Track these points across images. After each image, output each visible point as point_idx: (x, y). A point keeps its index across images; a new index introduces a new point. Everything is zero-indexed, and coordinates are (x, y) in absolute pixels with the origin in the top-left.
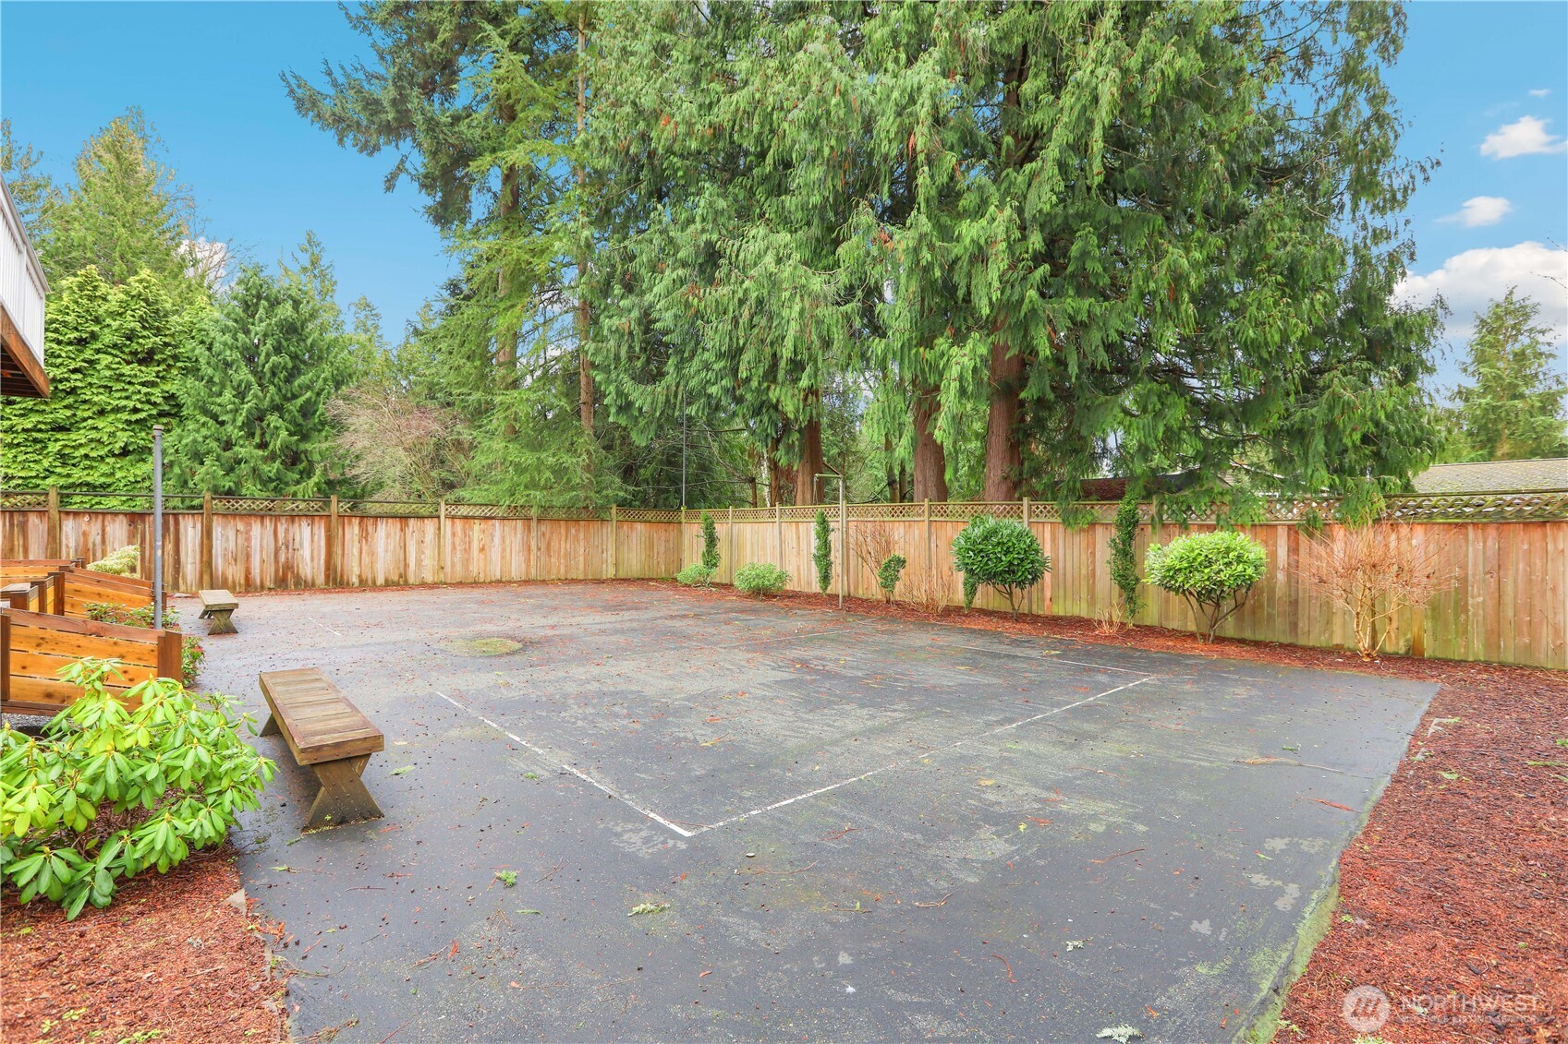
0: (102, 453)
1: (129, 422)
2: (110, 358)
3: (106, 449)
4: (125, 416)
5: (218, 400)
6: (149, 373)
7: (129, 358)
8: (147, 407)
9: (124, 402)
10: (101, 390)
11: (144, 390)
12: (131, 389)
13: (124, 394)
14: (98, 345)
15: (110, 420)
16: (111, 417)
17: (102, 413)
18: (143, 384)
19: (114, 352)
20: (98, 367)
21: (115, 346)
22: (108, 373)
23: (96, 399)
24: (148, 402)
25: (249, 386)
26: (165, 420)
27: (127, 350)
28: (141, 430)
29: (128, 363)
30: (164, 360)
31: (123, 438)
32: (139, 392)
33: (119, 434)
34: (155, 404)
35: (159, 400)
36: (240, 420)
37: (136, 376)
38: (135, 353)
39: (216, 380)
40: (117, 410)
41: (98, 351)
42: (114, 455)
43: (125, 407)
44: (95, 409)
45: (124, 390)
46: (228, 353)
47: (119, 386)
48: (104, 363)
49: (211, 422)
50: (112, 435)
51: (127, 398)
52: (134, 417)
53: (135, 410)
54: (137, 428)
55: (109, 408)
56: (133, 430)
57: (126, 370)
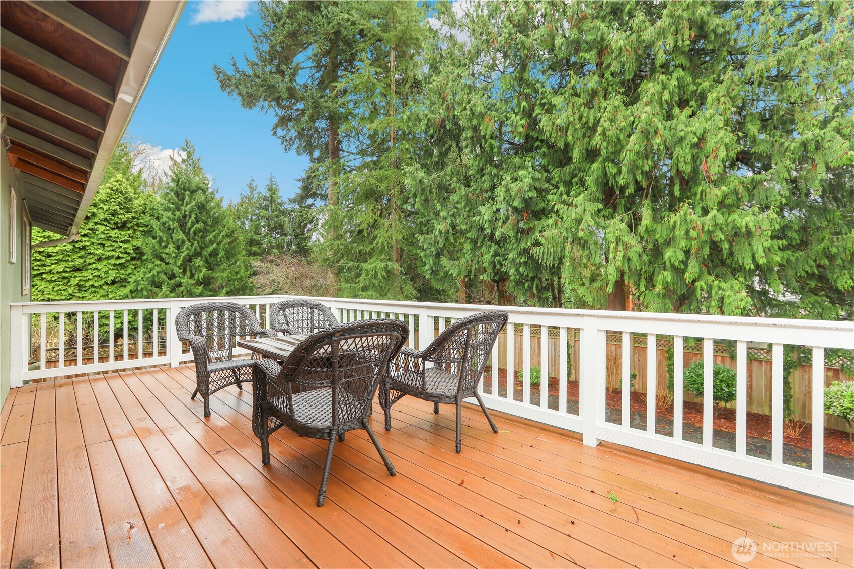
0: (101, 284)
1: (115, 265)
2: (104, 228)
3: (103, 281)
4: (113, 261)
5: (167, 250)
6: (124, 235)
7: (113, 226)
8: (125, 255)
9: (113, 253)
10: (99, 246)
11: (124, 246)
12: (116, 245)
13: (112, 248)
14: (96, 220)
15: (104, 263)
16: (105, 262)
17: (99, 259)
18: (122, 242)
19: (105, 223)
20: (97, 233)
21: (105, 220)
22: (103, 236)
23: (97, 252)
24: (126, 253)
25: (183, 242)
26: (134, 262)
27: (112, 222)
28: (121, 268)
29: (113, 229)
30: (132, 227)
31: (113, 274)
32: (121, 247)
33: (110, 272)
34: (129, 253)
35: (132, 251)
36: (179, 263)
37: (118, 237)
38: (116, 224)
39: (164, 239)
40: (108, 258)
41: (96, 224)
42: (107, 284)
43: (113, 256)
44: (96, 257)
45: (111, 246)
46: (171, 223)
47: (108, 243)
48: (100, 231)
49: (163, 264)
50: (106, 272)
51: (113, 250)
52: (118, 262)
53: (119, 258)
54: (119, 267)
55: (104, 257)
56: (117, 269)
57: (113, 234)
